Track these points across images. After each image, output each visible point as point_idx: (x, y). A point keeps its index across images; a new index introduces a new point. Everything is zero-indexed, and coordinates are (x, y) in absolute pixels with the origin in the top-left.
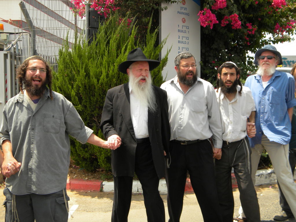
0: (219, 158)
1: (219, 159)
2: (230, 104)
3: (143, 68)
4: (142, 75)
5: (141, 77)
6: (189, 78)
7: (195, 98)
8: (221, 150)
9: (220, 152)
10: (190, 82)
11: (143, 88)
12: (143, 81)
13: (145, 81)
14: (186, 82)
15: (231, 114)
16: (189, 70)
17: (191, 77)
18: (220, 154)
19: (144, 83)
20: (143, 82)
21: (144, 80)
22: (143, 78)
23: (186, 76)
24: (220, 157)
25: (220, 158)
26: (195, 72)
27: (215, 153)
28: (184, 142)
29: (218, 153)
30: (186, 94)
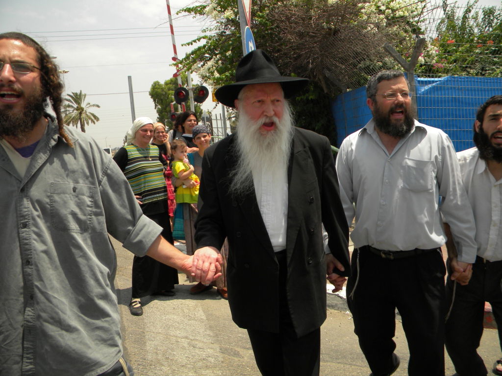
0: (465, 282)
1: (463, 284)
2: (495, 186)
3: (264, 98)
4: (265, 114)
5: (263, 120)
6: (397, 120)
8: (471, 267)
9: (469, 270)
11: (269, 143)
12: (269, 128)
13: (273, 127)
15: (496, 207)
16: (396, 102)
17: (402, 117)
18: (469, 274)
19: (272, 132)
20: (268, 131)
21: (270, 125)
22: (268, 121)
24: (468, 281)
25: (467, 283)
27: (458, 271)
28: (387, 253)
29: (464, 271)
30: (392, 155)
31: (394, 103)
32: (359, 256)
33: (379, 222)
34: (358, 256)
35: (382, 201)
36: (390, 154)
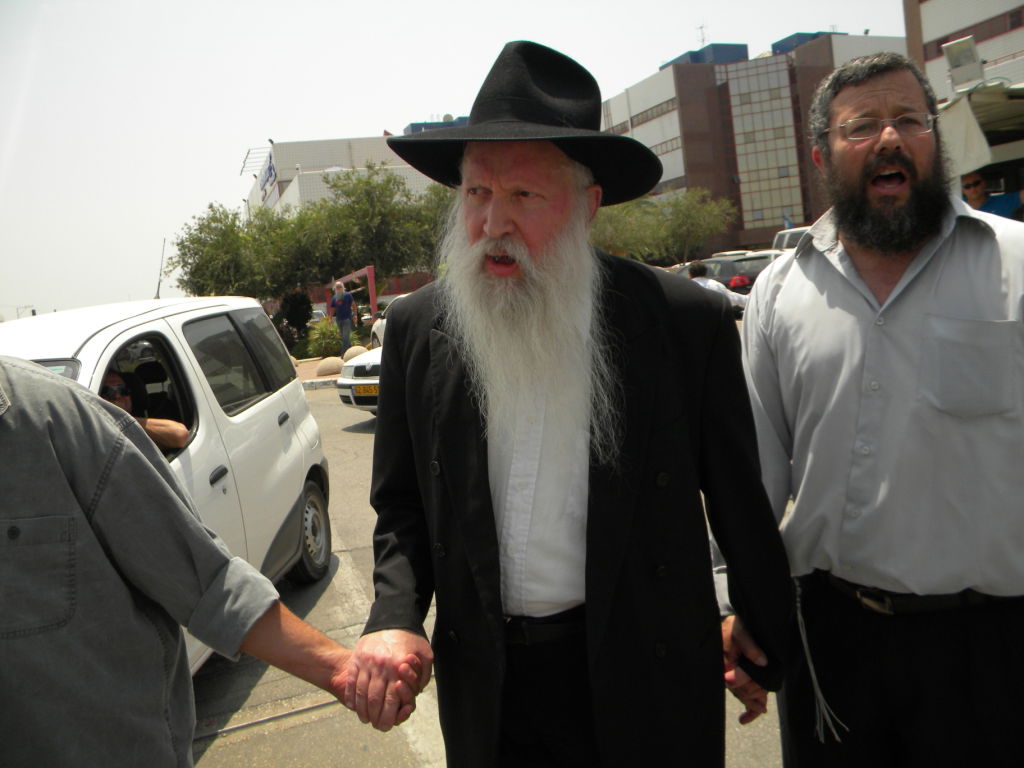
6: (885, 199)
7: (940, 329)
10: (894, 227)
14: (867, 227)
16: (877, 147)
17: (901, 192)
20: (500, 276)
23: (864, 190)
26: (922, 162)
28: (878, 595)
30: (885, 306)
31: (871, 150)
32: (802, 603)
33: (850, 507)
34: (799, 605)
35: (859, 444)
36: (881, 305)
